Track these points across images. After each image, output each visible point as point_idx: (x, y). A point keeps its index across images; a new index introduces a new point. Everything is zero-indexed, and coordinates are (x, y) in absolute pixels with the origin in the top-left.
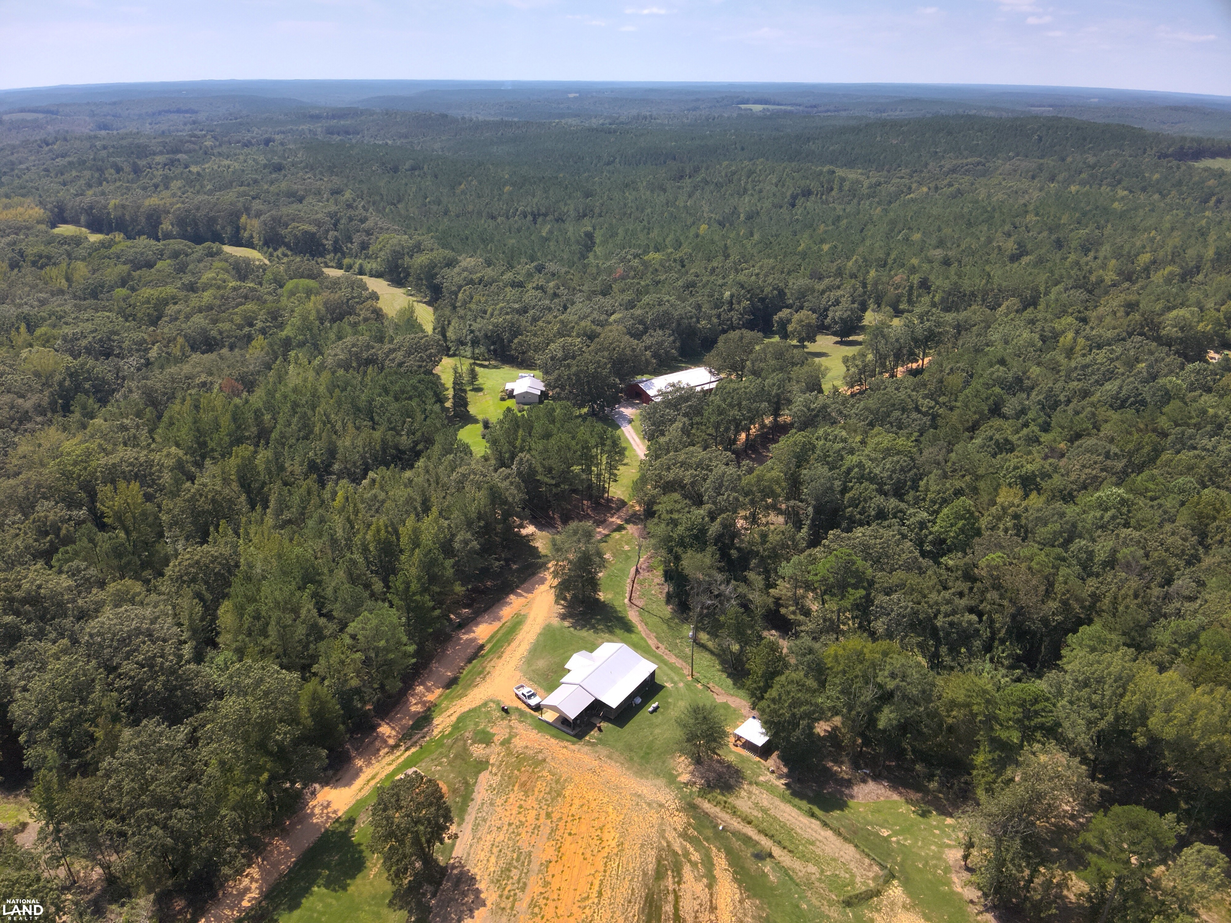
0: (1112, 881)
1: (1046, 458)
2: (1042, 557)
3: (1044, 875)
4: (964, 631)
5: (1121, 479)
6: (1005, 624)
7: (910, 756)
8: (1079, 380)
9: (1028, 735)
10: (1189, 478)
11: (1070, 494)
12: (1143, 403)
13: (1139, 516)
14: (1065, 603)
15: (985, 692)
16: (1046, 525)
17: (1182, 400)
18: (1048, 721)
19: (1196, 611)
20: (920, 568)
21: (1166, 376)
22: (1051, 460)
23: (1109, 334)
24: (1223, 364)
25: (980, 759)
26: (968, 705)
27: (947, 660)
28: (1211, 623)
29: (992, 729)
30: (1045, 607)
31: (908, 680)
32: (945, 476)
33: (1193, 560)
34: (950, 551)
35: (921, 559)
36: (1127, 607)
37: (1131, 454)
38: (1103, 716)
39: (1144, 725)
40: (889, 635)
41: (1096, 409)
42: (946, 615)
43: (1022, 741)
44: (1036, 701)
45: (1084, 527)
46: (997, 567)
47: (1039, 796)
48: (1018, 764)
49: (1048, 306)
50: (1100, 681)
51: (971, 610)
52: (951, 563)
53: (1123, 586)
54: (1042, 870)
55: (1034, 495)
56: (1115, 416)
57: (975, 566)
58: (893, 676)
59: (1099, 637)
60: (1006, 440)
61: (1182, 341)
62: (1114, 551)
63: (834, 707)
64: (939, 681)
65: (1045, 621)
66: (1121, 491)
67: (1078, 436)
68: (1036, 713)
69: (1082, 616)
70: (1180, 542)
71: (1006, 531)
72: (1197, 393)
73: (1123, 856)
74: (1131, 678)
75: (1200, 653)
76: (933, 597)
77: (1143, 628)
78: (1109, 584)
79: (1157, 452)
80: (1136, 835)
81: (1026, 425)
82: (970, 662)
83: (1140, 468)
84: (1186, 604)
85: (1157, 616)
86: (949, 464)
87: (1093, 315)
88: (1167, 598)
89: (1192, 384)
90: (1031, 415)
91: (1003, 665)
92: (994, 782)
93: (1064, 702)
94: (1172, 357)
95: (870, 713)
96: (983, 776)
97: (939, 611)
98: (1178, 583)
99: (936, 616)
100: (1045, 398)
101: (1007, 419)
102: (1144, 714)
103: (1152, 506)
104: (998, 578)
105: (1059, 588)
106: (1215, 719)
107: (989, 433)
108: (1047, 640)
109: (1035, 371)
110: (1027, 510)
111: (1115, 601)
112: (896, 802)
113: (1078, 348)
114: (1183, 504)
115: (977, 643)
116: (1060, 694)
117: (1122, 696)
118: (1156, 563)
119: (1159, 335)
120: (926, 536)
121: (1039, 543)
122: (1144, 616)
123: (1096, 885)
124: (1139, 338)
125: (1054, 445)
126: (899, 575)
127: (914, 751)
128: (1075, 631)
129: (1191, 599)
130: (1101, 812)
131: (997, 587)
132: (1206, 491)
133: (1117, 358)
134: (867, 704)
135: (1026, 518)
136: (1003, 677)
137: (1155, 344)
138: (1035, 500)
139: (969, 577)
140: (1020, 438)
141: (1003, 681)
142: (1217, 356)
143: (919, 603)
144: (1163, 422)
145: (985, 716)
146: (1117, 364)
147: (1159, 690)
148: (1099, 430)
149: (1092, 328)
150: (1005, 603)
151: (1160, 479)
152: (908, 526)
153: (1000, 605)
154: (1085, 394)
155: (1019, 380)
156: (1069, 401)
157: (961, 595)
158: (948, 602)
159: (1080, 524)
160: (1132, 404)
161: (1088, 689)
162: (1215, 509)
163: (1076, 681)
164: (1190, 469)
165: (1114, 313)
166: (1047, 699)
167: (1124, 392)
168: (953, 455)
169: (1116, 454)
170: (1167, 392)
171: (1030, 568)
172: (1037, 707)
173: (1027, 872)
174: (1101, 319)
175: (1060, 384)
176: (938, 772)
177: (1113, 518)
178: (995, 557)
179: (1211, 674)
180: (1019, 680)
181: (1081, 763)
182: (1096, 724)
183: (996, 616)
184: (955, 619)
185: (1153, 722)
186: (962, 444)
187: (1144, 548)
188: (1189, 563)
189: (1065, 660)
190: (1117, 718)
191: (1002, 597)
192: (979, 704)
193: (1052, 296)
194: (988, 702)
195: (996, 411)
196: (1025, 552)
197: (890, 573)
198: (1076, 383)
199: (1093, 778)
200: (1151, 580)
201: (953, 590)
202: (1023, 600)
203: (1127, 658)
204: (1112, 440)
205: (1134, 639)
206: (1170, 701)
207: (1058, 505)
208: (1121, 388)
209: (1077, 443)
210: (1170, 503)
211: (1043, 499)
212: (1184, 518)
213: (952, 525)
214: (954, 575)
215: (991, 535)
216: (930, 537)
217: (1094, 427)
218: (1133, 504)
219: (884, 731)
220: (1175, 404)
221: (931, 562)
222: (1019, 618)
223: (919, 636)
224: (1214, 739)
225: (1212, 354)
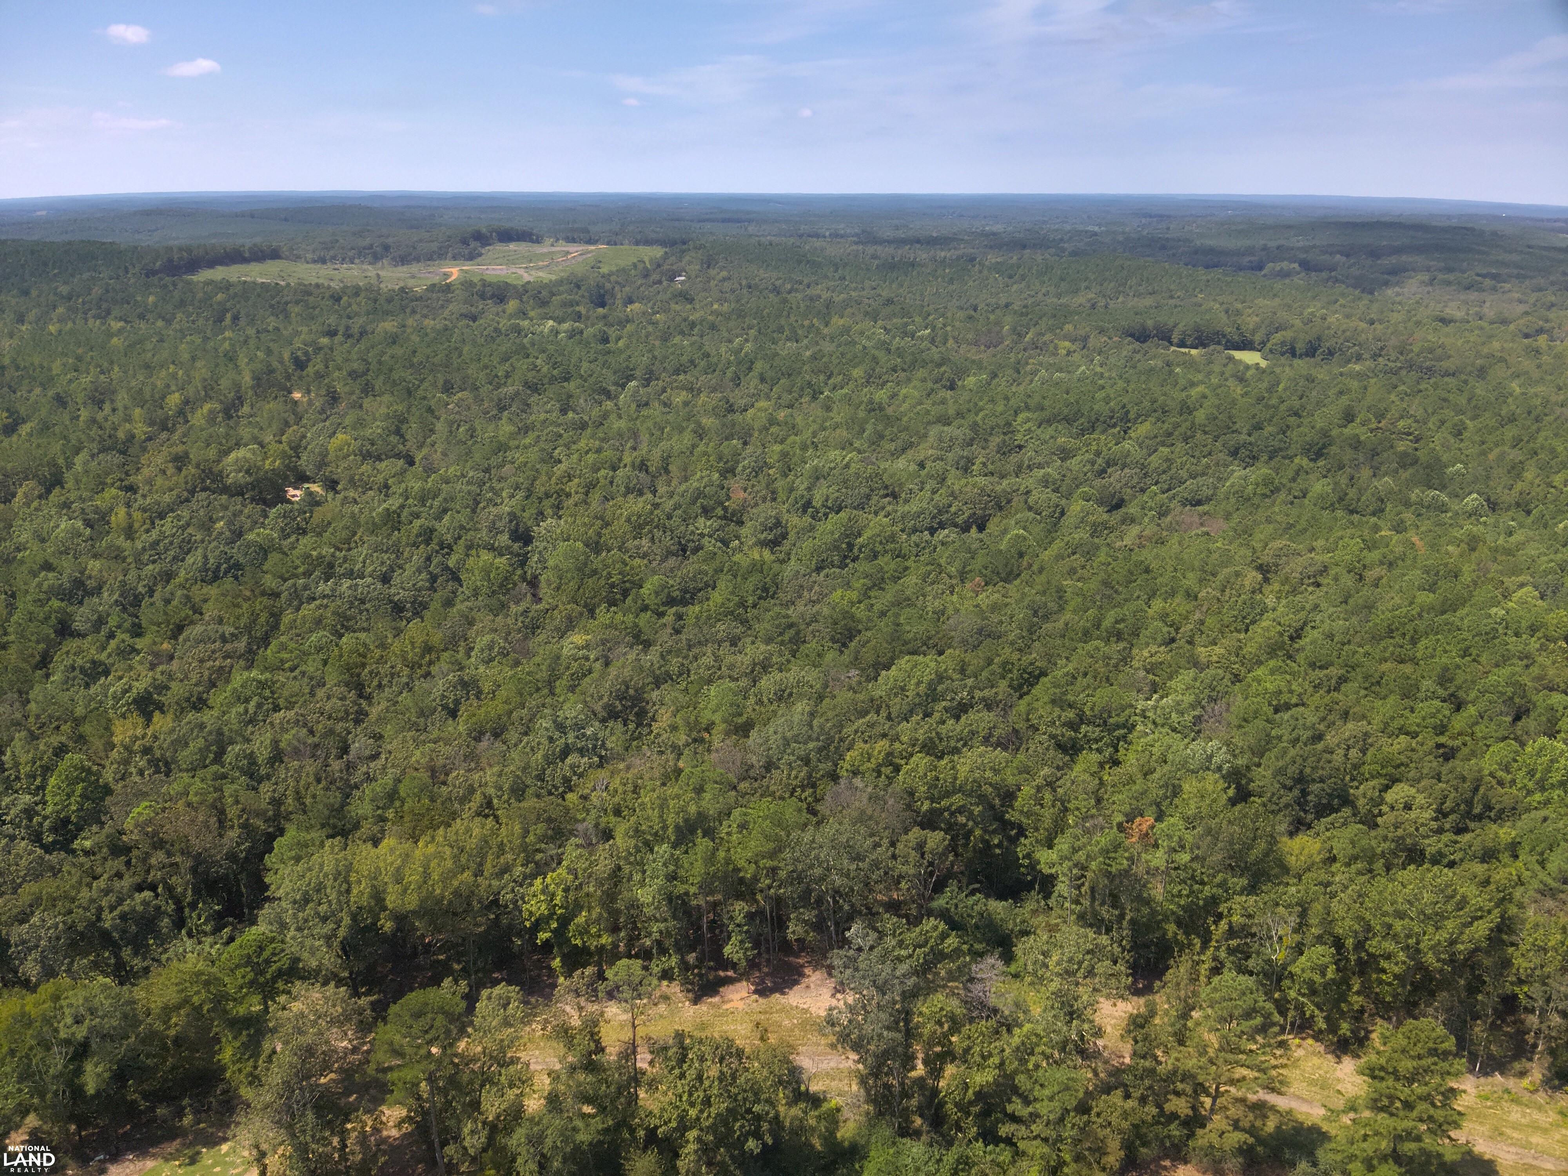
0: (423, 1084)
1: (152, 667)
2: (198, 784)
3: (354, 1129)
4: (142, 918)
5: (250, 659)
6: (187, 883)
7: (143, 1105)
8: (154, 562)
9: (268, 992)
10: (321, 633)
11: (200, 699)
12: (238, 566)
13: (286, 693)
14: (245, 826)
15: (200, 973)
16: (186, 744)
17: (280, 550)
18: (284, 963)
19: (384, 767)
20: (52, 868)
21: (251, 530)
22: (160, 668)
23: (167, 498)
24: (308, 499)
25: (227, 1055)
26: (186, 1001)
27: (137, 963)
28: (403, 772)
29: (226, 1012)
30: (225, 840)
31: (100, 1013)
32: (33, 737)
33: (360, 717)
34: (80, 829)
35: (47, 857)
36: (314, 796)
37: (249, 629)
38: (338, 923)
39: (385, 909)
40: (49, 973)
41: (189, 590)
42: (112, 908)
43: (266, 1003)
44: (261, 948)
45: (231, 730)
46: (150, 822)
47: (310, 1051)
48: (273, 1031)
49: (77, 481)
50: (320, 888)
51: (140, 888)
52: (88, 844)
53: (300, 777)
54: (349, 1126)
55: (157, 716)
56: (212, 591)
57: (121, 833)
58: (78, 1021)
59: (298, 843)
60: (93, 662)
61: (253, 486)
62: (276, 743)
63: (20, 1104)
64: (139, 993)
65: (232, 857)
66: (254, 673)
67: (180, 628)
68: (268, 962)
69: (271, 830)
70: (340, 703)
71: (141, 773)
72: (293, 538)
73: (423, 1052)
74: (349, 868)
75: (406, 808)
76: (85, 894)
77: (339, 810)
78: (285, 780)
79: (276, 616)
80: (423, 1022)
81: (111, 636)
82: (166, 951)
83: (265, 641)
84: (372, 765)
85: (348, 790)
86: (32, 720)
87: (138, 479)
88: (350, 767)
89: (283, 530)
90: (113, 622)
91: (206, 934)
92: (256, 1067)
93: (292, 933)
94: (250, 506)
95: (70, 1084)
96: (240, 1071)
97: (100, 909)
98: (355, 747)
99: (99, 919)
100: (121, 595)
101: (84, 636)
102: (378, 897)
103: (295, 678)
104: (155, 833)
105: (232, 812)
106: (449, 864)
107: (68, 662)
108: (243, 876)
109: (94, 566)
110: (156, 738)
111: (298, 796)
112: (153, 1169)
113: (136, 525)
114: (325, 662)
115: (165, 923)
116: (283, 926)
117: (348, 891)
118: (325, 736)
119: (224, 485)
120: (41, 825)
121: (187, 770)
122: (335, 797)
123: (411, 1101)
124: (204, 495)
125: (155, 648)
126: (29, 890)
127: (145, 1096)
128: (270, 850)
129: (375, 757)
130: (380, 1024)
131: (159, 844)
132: (344, 639)
133: (188, 525)
134: (61, 1074)
135: (161, 748)
136: (211, 946)
137: (225, 497)
138: (161, 722)
139: (119, 849)
140: (110, 655)
141: (213, 951)
142: (298, 492)
143: (70, 912)
144: (269, 582)
145: (211, 1001)
146: (190, 530)
147: (382, 865)
148: (201, 614)
149: (144, 496)
150: (178, 859)
151: (292, 645)
152: (11, 822)
153: (171, 865)
154: (168, 576)
155: (79, 583)
156: (151, 592)
157: (119, 875)
158: (107, 892)
159: (226, 729)
160: (226, 573)
161: (311, 905)
162: (360, 655)
163: (295, 902)
164: (319, 622)
165: (164, 472)
166: (273, 940)
167: (212, 561)
168: (32, 706)
169: (232, 635)
170: (261, 547)
171: (189, 804)
172: (266, 954)
173: (335, 1141)
174: (150, 482)
175: (132, 574)
176: (186, 1101)
177: (259, 706)
178: (141, 810)
179: (426, 822)
180: (231, 939)
181: (337, 987)
182: (335, 936)
183: (174, 880)
184: (125, 907)
185: (391, 901)
186: (37, 688)
187: (305, 725)
188: (357, 722)
189: (273, 887)
190: (354, 917)
191: (169, 854)
192: (197, 993)
193: (78, 467)
194: (207, 983)
195: (65, 630)
196: (175, 788)
197: (15, 892)
198: (151, 567)
199: (356, 994)
200: (327, 757)
201: (106, 876)
202: (197, 844)
203: (336, 849)
204: (220, 621)
205: (335, 827)
206: (398, 869)
207: (191, 716)
208: (205, 557)
209: (181, 639)
210: (311, 666)
211: (170, 717)
212: (332, 677)
213: (69, 796)
214: (98, 857)
215: (125, 786)
216: (47, 824)
217: (195, 612)
218: (274, 683)
219: (98, 1094)
220: (274, 558)
221: (63, 854)
222: (200, 869)
223: (86, 955)
224: (456, 883)
225: (291, 491)
